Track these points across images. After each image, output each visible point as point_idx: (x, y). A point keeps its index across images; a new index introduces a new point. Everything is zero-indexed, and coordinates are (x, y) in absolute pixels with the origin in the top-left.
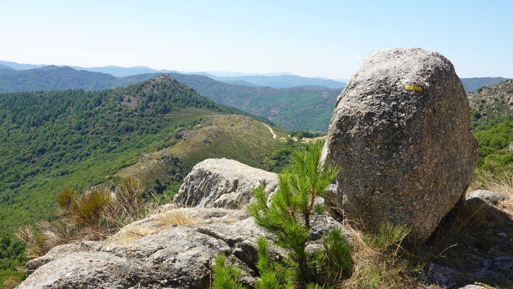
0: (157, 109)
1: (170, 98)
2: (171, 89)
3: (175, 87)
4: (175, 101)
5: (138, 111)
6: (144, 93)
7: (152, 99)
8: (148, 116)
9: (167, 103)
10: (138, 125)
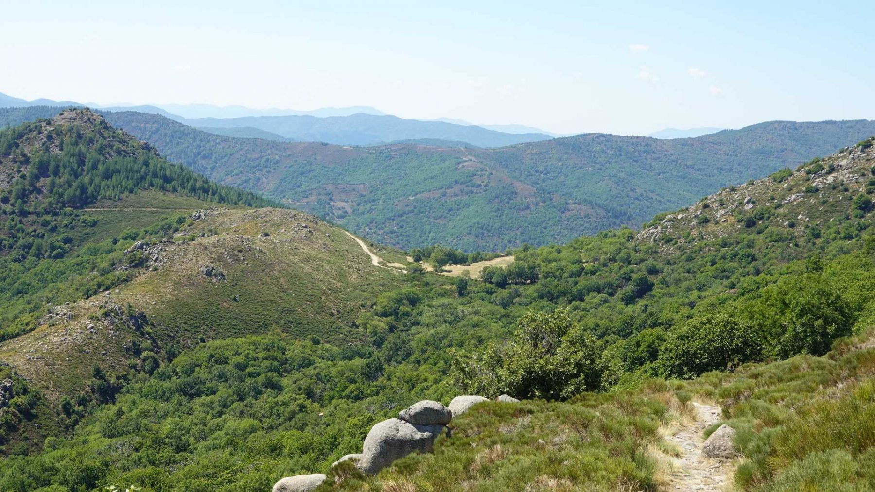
0: (61, 195)
1: (94, 167)
2: (96, 146)
3: (105, 139)
4: (107, 176)
5: (12, 201)
6: (24, 155)
7: (48, 170)
8: (38, 215)
9: (86, 179)
10: (14, 236)
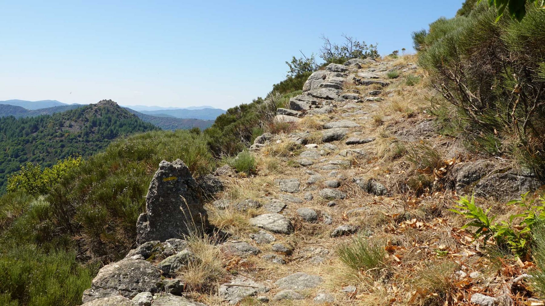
0: (103, 134)
1: (115, 122)
2: (115, 114)
3: (119, 112)
4: (121, 126)
5: (82, 136)
6: (86, 118)
7: (96, 124)
8: (94, 142)
9: (113, 128)
10: (84, 151)
